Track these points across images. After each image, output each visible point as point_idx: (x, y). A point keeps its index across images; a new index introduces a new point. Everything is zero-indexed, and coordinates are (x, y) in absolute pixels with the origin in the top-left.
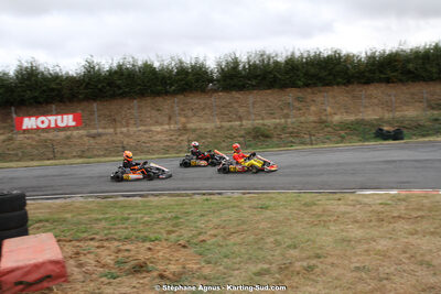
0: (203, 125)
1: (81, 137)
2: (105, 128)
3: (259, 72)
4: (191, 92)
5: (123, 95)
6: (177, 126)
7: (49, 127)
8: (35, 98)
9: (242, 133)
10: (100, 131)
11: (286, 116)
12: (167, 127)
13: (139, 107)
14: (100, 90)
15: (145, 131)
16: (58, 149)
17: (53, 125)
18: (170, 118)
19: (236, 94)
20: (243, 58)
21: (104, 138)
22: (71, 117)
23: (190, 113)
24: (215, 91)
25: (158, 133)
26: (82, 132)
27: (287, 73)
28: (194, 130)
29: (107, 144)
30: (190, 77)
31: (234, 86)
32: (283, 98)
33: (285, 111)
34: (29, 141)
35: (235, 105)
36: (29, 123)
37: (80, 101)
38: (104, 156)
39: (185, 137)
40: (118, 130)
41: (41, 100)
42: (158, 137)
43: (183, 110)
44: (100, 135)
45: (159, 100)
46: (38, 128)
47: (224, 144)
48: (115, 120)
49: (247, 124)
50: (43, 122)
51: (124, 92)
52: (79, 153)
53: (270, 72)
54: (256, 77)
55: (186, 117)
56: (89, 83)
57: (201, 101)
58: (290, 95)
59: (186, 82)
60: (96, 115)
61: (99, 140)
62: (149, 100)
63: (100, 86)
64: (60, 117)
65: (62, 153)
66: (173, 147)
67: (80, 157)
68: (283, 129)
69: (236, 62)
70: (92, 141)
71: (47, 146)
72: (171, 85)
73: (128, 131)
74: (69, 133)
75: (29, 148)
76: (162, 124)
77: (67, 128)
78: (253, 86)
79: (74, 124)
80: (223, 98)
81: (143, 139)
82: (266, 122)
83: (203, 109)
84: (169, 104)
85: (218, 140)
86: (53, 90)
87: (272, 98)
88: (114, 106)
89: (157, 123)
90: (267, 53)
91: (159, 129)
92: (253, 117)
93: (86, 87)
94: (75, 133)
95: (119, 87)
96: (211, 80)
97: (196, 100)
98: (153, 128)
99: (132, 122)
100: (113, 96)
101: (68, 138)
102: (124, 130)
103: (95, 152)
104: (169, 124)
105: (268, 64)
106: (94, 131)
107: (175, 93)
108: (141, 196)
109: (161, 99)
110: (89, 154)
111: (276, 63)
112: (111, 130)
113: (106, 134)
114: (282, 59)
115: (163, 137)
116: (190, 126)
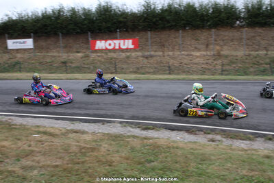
1: (137, 57)
2: (155, 51)
4: (222, 27)
5: (171, 28)
6: (212, 53)
7: (114, 49)
8: (108, 28)
10: (153, 53)
12: (205, 53)
13: (183, 37)
14: (154, 23)
15: (187, 55)
16: (119, 65)
17: (117, 47)
21: (155, 58)
22: (131, 41)
23: (222, 43)
24: (242, 27)
25: (197, 57)
26: (139, 54)
28: (227, 57)
29: (157, 63)
31: (257, 23)
34: (100, 58)
36: (100, 45)
37: (139, 31)
38: (154, 73)
39: (219, 62)
40: (166, 54)
41: (112, 29)
42: (197, 61)
43: (216, 40)
44: (151, 56)
45: (198, 32)
46: (107, 49)
47: (252, 70)
48: (164, 45)
50: (110, 45)
51: (172, 25)
52: (135, 70)
56: (146, 18)
57: (231, 34)
60: (150, 42)
61: (151, 61)
63: (154, 20)
64: (122, 41)
65: (123, 69)
66: (209, 69)
67: (135, 72)
70: (145, 61)
71: (111, 63)
72: (208, 21)
73: (173, 54)
74: (128, 54)
75: (99, 64)
77: (127, 50)
79: (132, 47)
81: (185, 61)
83: (232, 40)
85: (247, 65)
86: (120, 22)
88: (164, 35)
91: (198, 54)
93: (144, 21)
94: (133, 54)
95: (168, 22)
97: (226, 33)
99: (177, 47)
100: (164, 28)
101: (128, 57)
102: (171, 53)
103: (147, 70)
106: (147, 53)
107: (210, 27)
109: (199, 31)
110: (143, 71)
112: (161, 53)
113: (156, 56)
115: (201, 60)
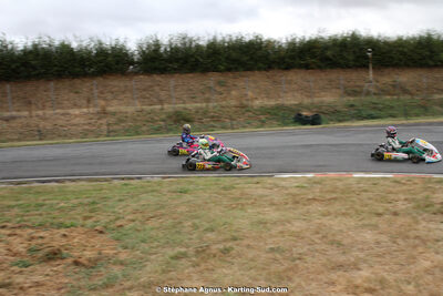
0: (123, 108)
3: (180, 55)
9: (163, 116)
11: (208, 100)
18: (89, 101)
19: (157, 78)
20: (164, 40)
27: (209, 57)
30: (110, 59)
32: (205, 82)
33: (207, 96)
35: (157, 88)
49: (168, 108)
53: (192, 56)
54: (177, 60)
55: (105, 99)
58: (212, 79)
59: (106, 64)
62: (67, 83)
68: (205, 113)
69: (157, 45)
76: (80, 107)
78: (175, 69)
80: (144, 81)
82: (188, 106)
84: (87, 86)
87: (193, 82)
89: (75, 106)
90: (189, 36)
92: (174, 100)
96: (132, 63)
98: (71, 111)
104: (88, 107)
105: (190, 47)
108: (57, 181)
111: (198, 47)
114: (203, 43)
116: (109, 109)
